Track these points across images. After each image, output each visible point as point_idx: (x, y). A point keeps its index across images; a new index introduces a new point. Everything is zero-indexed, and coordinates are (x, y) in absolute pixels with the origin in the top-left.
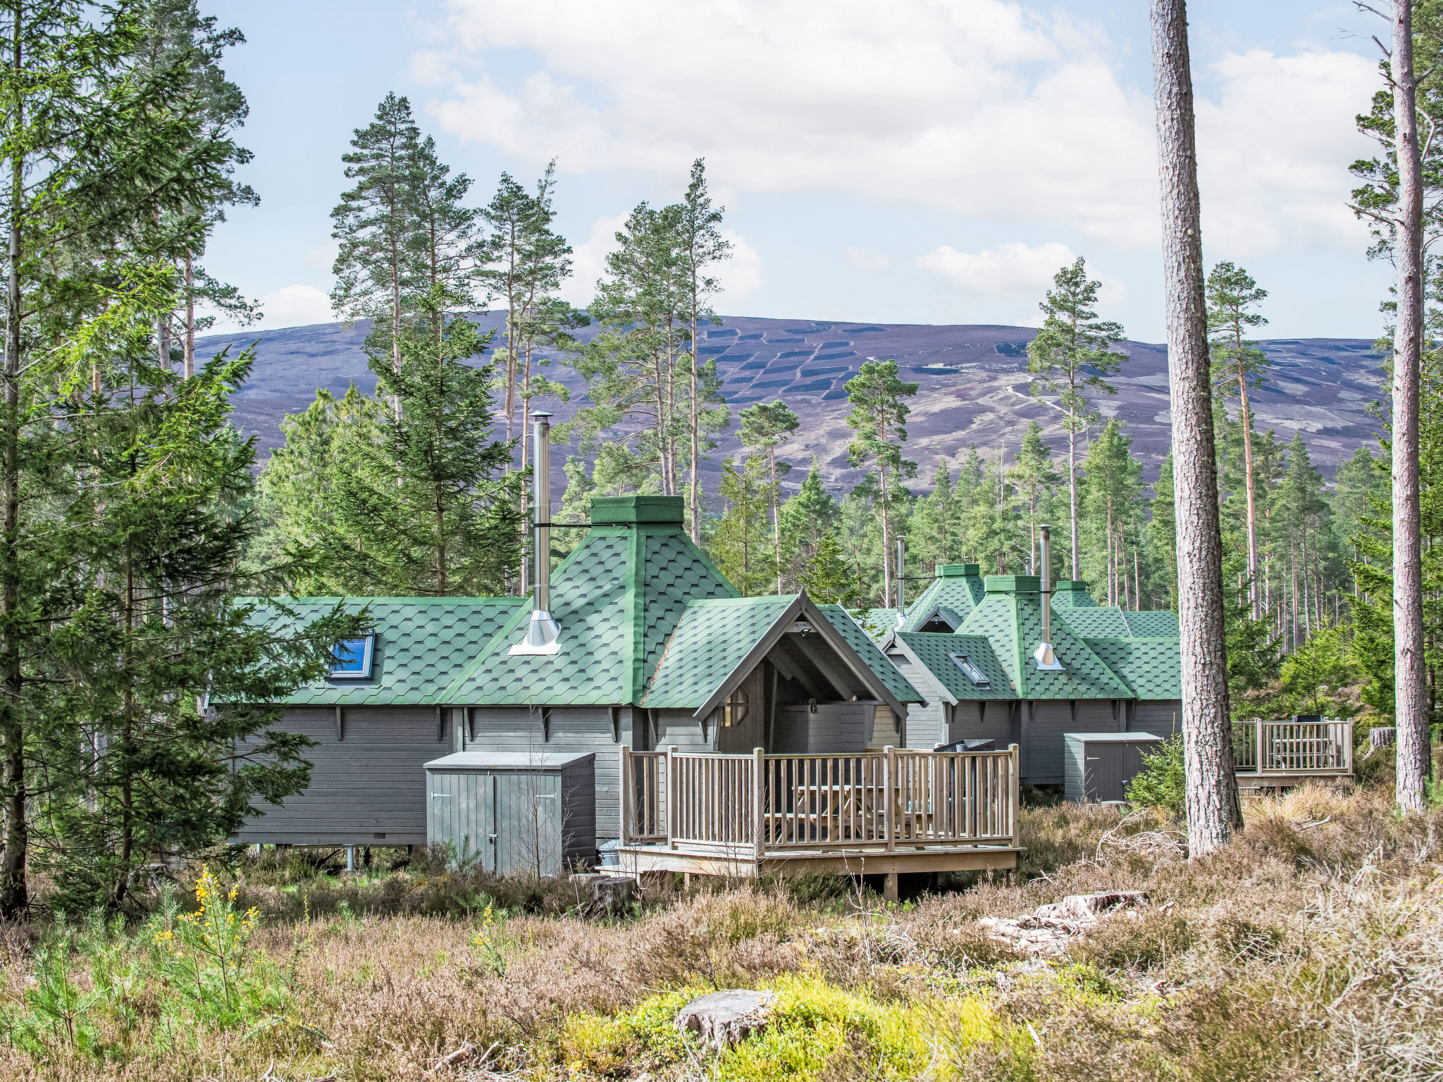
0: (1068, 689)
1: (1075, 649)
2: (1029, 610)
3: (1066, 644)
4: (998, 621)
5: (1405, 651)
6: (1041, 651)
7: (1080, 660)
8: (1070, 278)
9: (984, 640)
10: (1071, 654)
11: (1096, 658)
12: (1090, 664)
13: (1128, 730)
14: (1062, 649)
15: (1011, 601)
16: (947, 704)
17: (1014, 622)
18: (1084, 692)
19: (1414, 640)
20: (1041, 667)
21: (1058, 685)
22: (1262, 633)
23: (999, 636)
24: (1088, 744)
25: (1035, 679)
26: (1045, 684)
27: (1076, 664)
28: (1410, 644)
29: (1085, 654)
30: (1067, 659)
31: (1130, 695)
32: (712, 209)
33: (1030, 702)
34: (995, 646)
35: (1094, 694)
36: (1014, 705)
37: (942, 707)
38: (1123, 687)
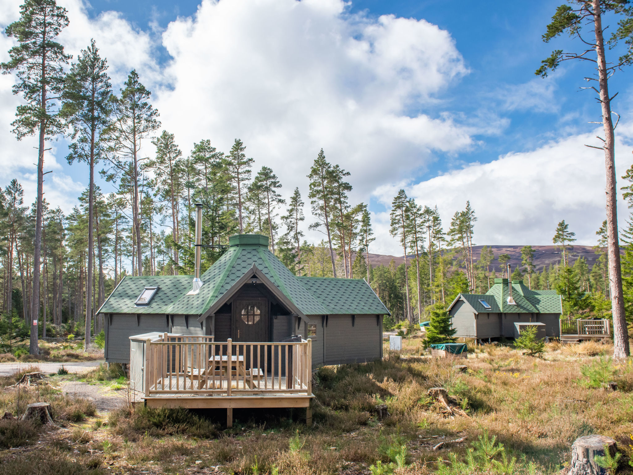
0: (517, 310)
1: (520, 299)
2: (506, 288)
3: (518, 297)
4: (497, 291)
5: (615, 297)
6: (509, 299)
7: (522, 302)
8: (561, 224)
9: (493, 296)
10: (519, 300)
11: (527, 301)
12: (524, 303)
13: (537, 321)
14: (516, 299)
15: (501, 285)
16: (475, 314)
17: (501, 291)
18: (522, 311)
19: (619, 293)
20: (509, 303)
21: (514, 309)
22: (583, 294)
23: (497, 295)
24: (520, 326)
25: (507, 307)
26: (510, 308)
27: (520, 303)
28: (617, 295)
29: (523, 300)
30: (517, 301)
31: (537, 312)
32: (472, 210)
33: (505, 314)
34: (496, 298)
35: (524, 312)
36: (500, 315)
37: (474, 315)
38: (535, 309)
